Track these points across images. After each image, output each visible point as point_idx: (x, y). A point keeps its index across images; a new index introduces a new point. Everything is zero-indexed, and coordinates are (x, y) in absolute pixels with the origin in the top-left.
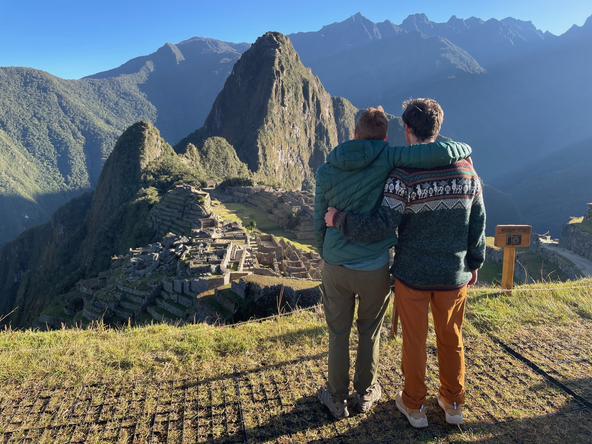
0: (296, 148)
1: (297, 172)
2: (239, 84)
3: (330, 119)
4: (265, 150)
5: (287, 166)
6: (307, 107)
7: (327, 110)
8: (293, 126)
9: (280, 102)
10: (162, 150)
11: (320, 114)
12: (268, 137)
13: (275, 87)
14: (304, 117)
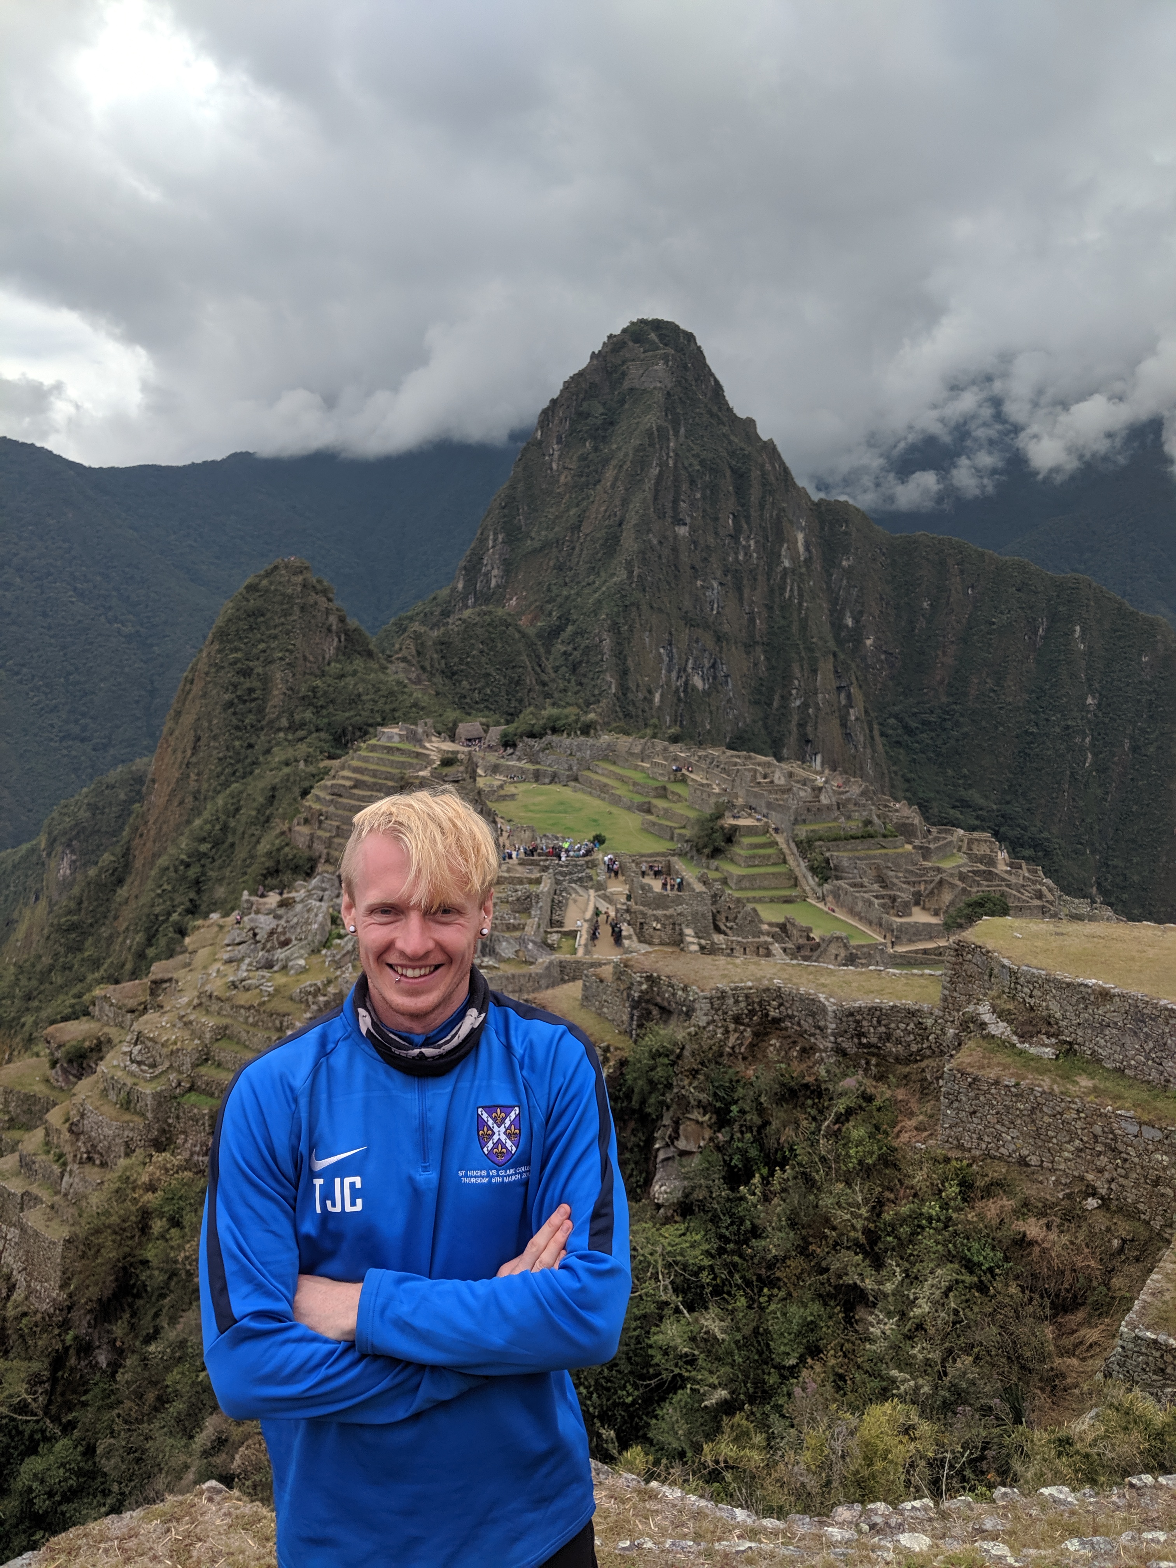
0: (711, 641)
2: (554, 466)
3: (808, 561)
4: (623, 645)
5: (686, 691)
6: (745, 526)
7: (800, 537)
8: (705, 580)
9: (670, 513)
10: (340, 641)
11: (782, 546)
12: (634, 609)
13: (655, 471)
14: (736, 553)
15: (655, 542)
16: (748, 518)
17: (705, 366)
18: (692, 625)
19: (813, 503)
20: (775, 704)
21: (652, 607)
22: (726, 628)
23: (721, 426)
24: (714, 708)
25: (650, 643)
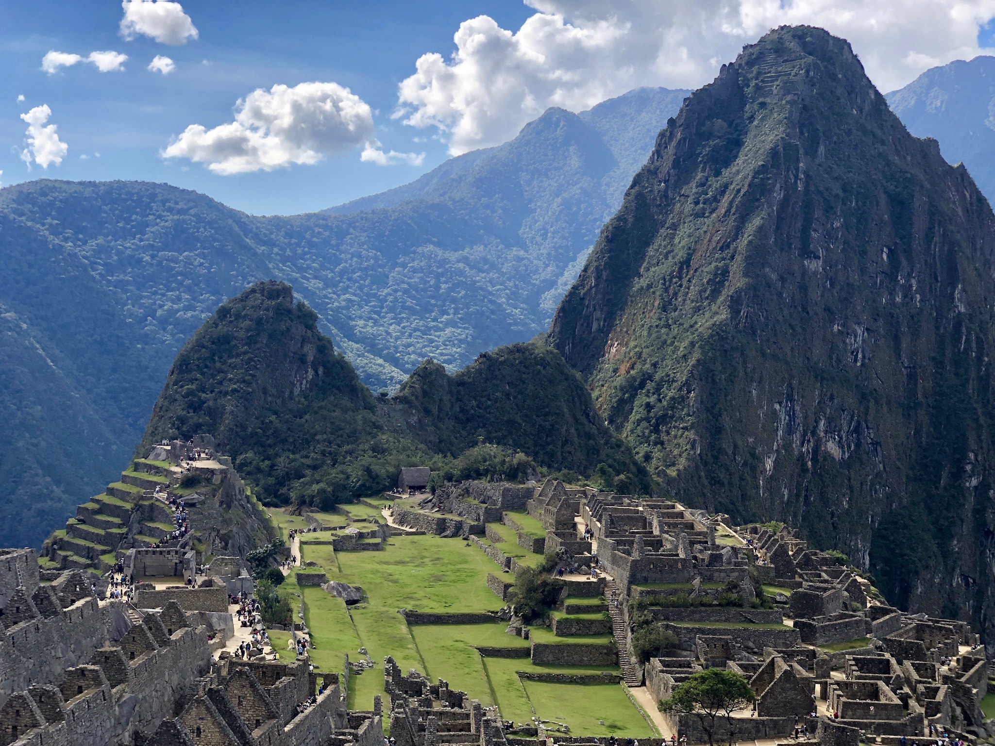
8: (845, 325)
9: (796, 244)
10: (317, 374)
11: (954, 288)
12: (736, 355)
13: (778, 195)
14: (892, 293)
15: (774, 276)
16: (908, 253)
18: (823, 379)
20: (943, 483)
21: (764, 354)
22: (876, 383)
23: (878, 145)
24: (855, 484)
25: (759, 396)
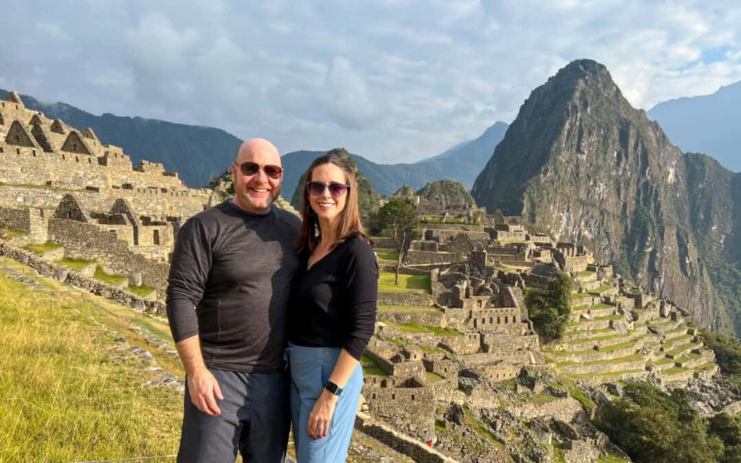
0: (597, 213)
1: (597, 249)
3: (676, 184)
4: (534, 208)
5: (579, 238)
6: (624, 158)
7: (672, 171)
8: (595, 183)
9: (574, 147)
11: (646, 169)
12: (545, 191)
14: (618, 171)
15: (564, 161)
16: (626, 154)
17: (611, 80)
18: (584, 205)
19: (683, 155)
20: (636, 249)
22: (608, 208)
25: (553, 209)
